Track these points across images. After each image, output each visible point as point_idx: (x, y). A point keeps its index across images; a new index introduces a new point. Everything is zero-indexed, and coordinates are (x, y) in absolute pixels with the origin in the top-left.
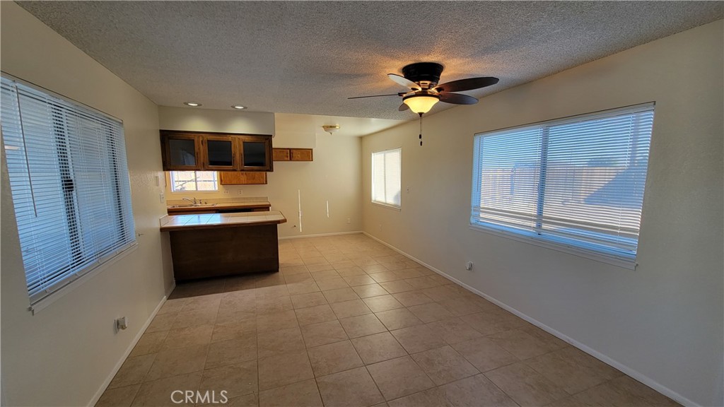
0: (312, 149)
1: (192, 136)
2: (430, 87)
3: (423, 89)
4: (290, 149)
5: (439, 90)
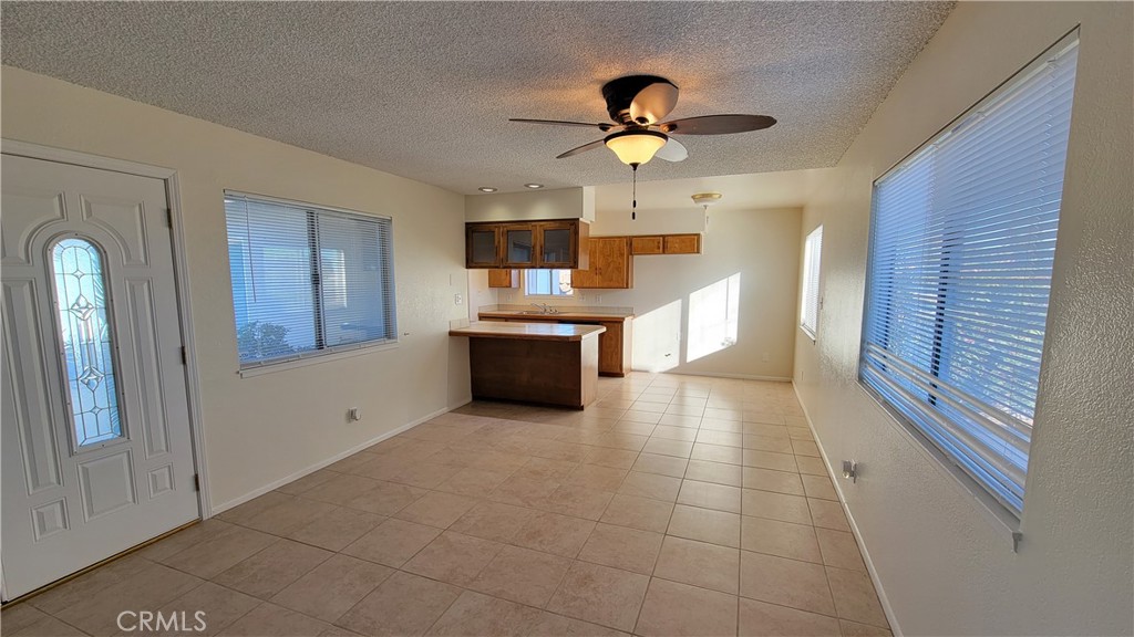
0: (698, 235)
1: (493, 227)
4: (664, 236)
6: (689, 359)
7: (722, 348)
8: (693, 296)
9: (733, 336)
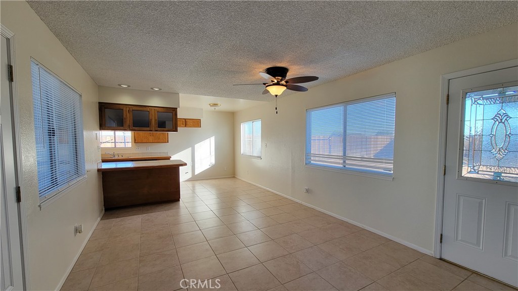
0: (200, 120)
1: (121, 107)
2: (281, 80)
3: (277, 81)
4: (185, 119)
5: (286, 82)
6: (196, 174)
7: (209, 167)
8: (196, 146)
9: (213, 161)
